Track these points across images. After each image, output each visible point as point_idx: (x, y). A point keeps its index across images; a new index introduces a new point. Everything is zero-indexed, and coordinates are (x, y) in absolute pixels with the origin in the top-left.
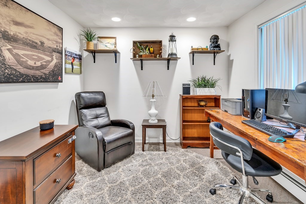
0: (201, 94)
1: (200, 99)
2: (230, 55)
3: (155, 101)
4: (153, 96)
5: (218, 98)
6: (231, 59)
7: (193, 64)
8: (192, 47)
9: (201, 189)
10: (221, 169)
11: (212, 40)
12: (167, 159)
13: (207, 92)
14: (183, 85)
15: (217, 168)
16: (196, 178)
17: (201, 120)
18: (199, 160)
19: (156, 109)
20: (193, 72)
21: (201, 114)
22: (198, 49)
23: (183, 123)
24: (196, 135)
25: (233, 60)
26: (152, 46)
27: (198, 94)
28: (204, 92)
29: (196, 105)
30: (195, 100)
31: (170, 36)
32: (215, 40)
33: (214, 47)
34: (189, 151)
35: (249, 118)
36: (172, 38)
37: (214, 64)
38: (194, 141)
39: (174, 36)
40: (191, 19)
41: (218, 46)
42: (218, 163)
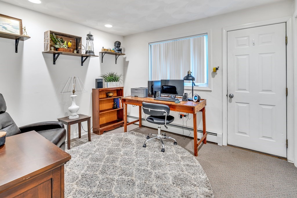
0: (111, 87)
1: (109, 91)
2: (126, 58)
3: (76, 97)
4: (74, 92)
5: (122, 89)
6: (127, 60)
7: (102, 62)
8: (103, 48)
9: (139, 148)
10: (137, 135)
11: (117, 45)
12: (98, 144)
13: (114, 85)
14: (96, 80)
15: (134, 136)
16: (130, 145)
17: (109, 108)
18: (120, 136)
19: (77, 104)
20: (102, 68)
21: (108, 104)
22: (107, 50)
23: (100, 112)
24: (105, 122)
25: (128, 62)
26: (71, 41)
27: (109, 87)
28: (112, 85)
29: (105, 96)
30: (104, 92)
31: (88, 35)
32: (119, 45)
33: (118, 50)
34: (108, 134)
35: (153, 97)
36: (90, 37)
37: (116, 64)
38: (107, 126)
39: (92, 36)
40: (109, 26)
41: (120, 50)
42: (133, 133)
